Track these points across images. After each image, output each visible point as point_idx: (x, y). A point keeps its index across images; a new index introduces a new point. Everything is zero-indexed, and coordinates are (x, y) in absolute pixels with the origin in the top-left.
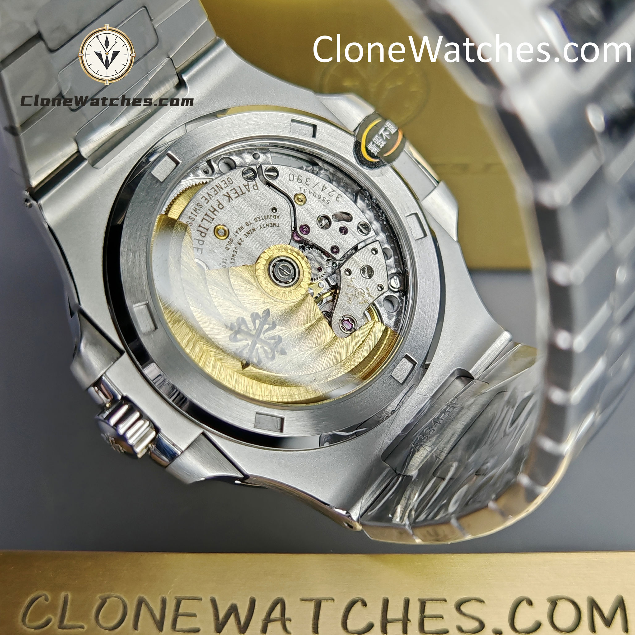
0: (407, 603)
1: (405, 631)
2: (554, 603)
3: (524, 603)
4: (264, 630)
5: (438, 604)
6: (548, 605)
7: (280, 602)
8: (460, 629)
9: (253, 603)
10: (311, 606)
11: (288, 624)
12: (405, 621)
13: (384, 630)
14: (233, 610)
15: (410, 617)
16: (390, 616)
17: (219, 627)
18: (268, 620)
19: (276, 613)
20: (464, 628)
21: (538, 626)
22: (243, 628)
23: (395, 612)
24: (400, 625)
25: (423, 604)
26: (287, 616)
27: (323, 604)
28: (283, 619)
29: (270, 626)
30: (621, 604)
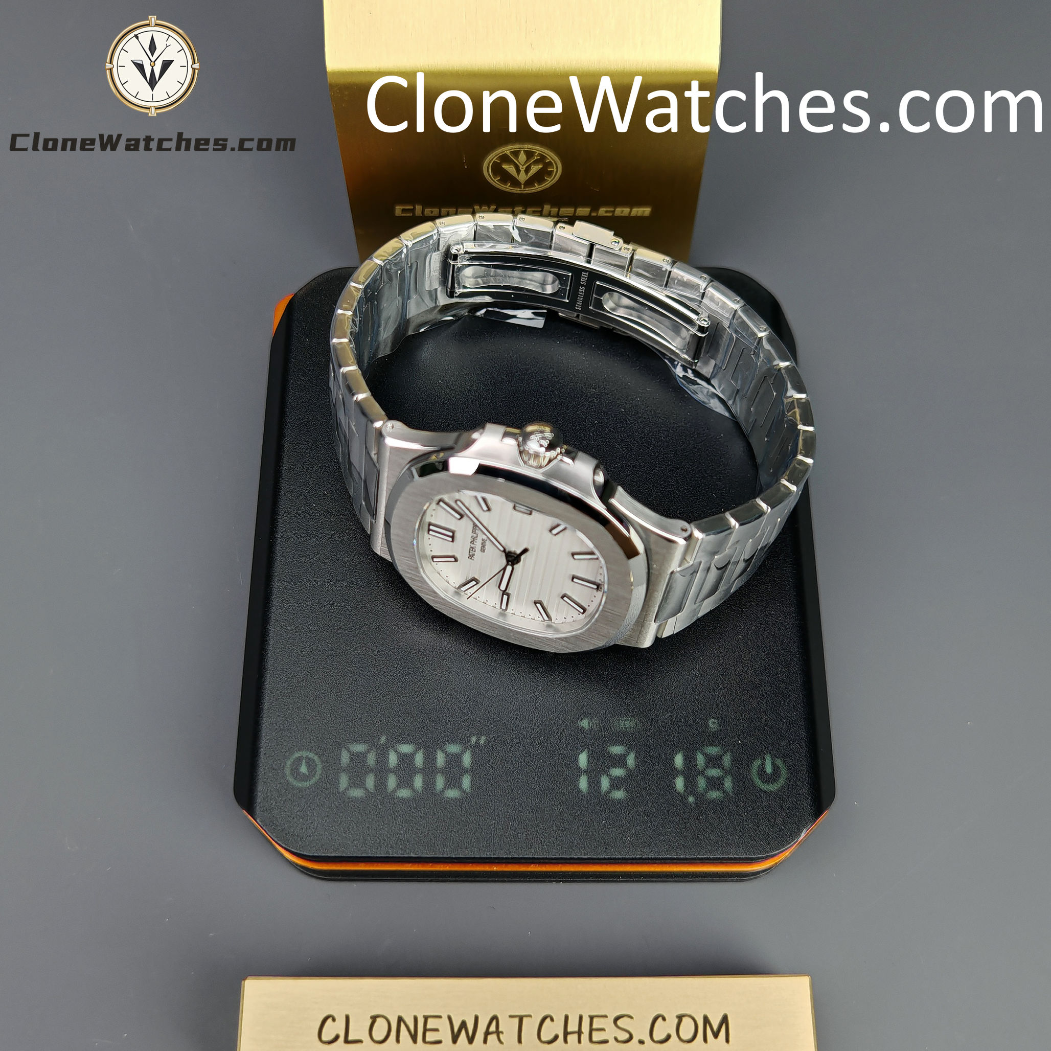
0: (581, 1018)
1: (579, 1041)
2: (680, 1018)
3: (660, 1019)
4: (485, 1041)
5: (602, 1020)
6: (676, 1021)
7: (495, 1018)
8: (616, 1039)
9: (476, 1018)
10: (517, 1020)
11: (501, 1036)
12: (580, 1033)
13: (566, 1041)
14: (463, 1025)
15: (583, 1030)
16: (569, 1030)
17: (455, 1039)
18: (487, 1033)
19: (493, 1028)
20: (620, 1039)
21: (668, 1037)
22: (471, 1040)
23: (573, 1026)
24: (576, 1036)
25: (592, 1018)
26: (500, 1029)
27: (525, 1020)
28: (498, 1032)
29: (489, 1037)
30: (725, 1020)
